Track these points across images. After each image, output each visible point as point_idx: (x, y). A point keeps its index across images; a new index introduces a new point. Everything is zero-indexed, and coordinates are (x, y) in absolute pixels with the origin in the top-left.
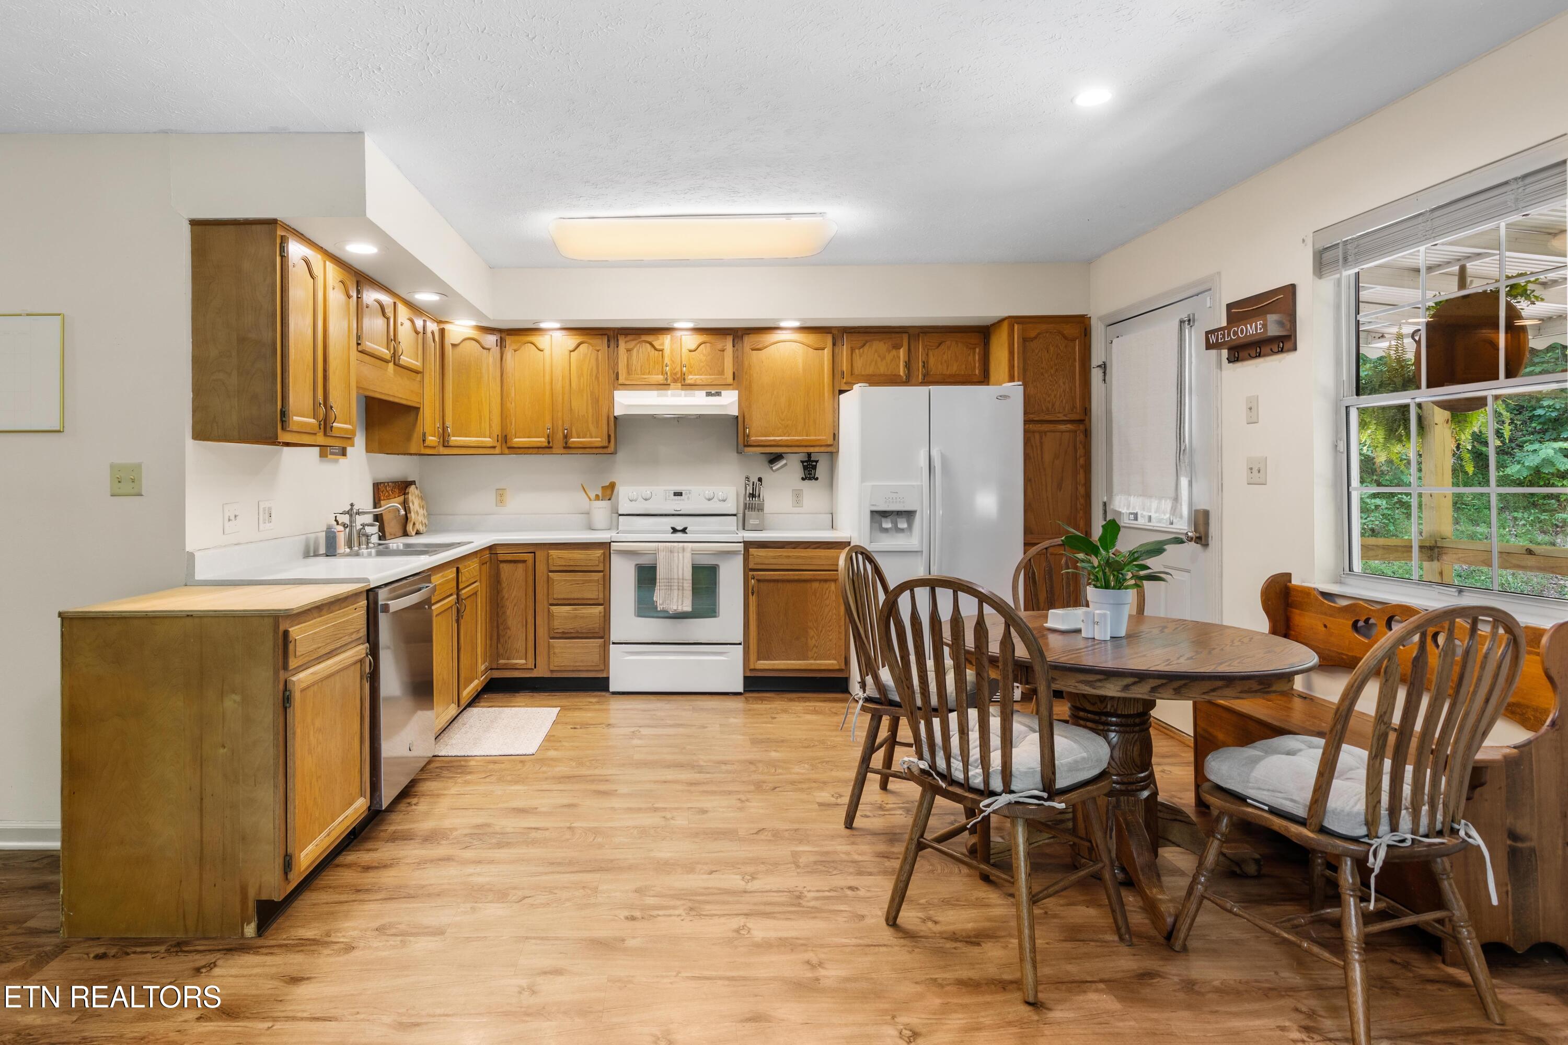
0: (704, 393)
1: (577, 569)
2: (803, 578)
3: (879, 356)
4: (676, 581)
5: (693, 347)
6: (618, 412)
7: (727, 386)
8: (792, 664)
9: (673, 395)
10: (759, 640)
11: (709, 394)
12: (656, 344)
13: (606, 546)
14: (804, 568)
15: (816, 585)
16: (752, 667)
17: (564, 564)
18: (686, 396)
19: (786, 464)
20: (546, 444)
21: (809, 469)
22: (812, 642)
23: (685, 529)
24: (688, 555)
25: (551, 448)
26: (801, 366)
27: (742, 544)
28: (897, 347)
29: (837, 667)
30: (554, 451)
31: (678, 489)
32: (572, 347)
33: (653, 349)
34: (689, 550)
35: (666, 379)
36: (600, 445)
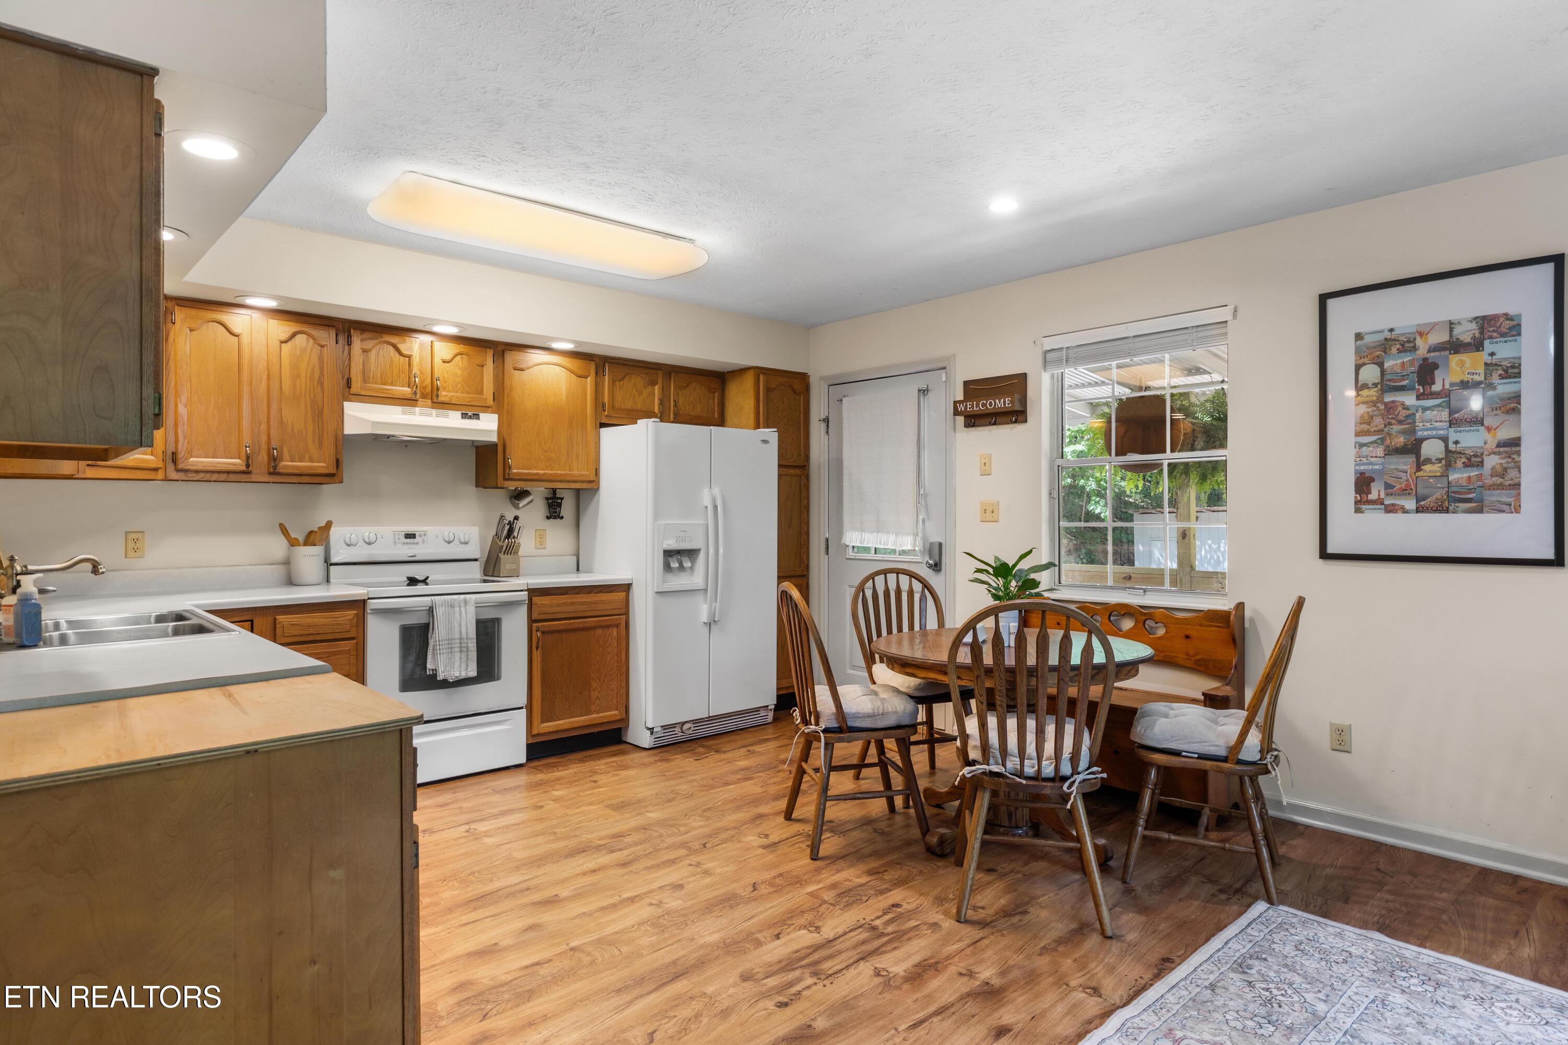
0: (459, 414)
1: (318, 638)
2: (588, 625)
3: (637, 391)
4: (458, 641)
5: (448, 357)
6: (350, 429)
7: (486, 408)
8: (578, 722)
9: (421, 414)
10: (543, 700)
11: (464, 416)
12: (402, 347)
13: (359, 605)
14: (588, 614)
15: (599, 632)
16: (535, 732)
17: (301, 632)
18: (437, 416)
19: (532, 501)
20: (243, 468)
21: (554, 507)
22: (595, 694)
23: (427, 578)
24: (471, 609)
25: (249, 473)
26: (564, 393)
27: (526, 593)
28: (653, 383)
29: (619, 718)
30: (254, 478)
31: (410, 529)
32: (284, 336)
33: (397, 355)
34: (473, 602)
35: (415, 393)
36: (327, 472)
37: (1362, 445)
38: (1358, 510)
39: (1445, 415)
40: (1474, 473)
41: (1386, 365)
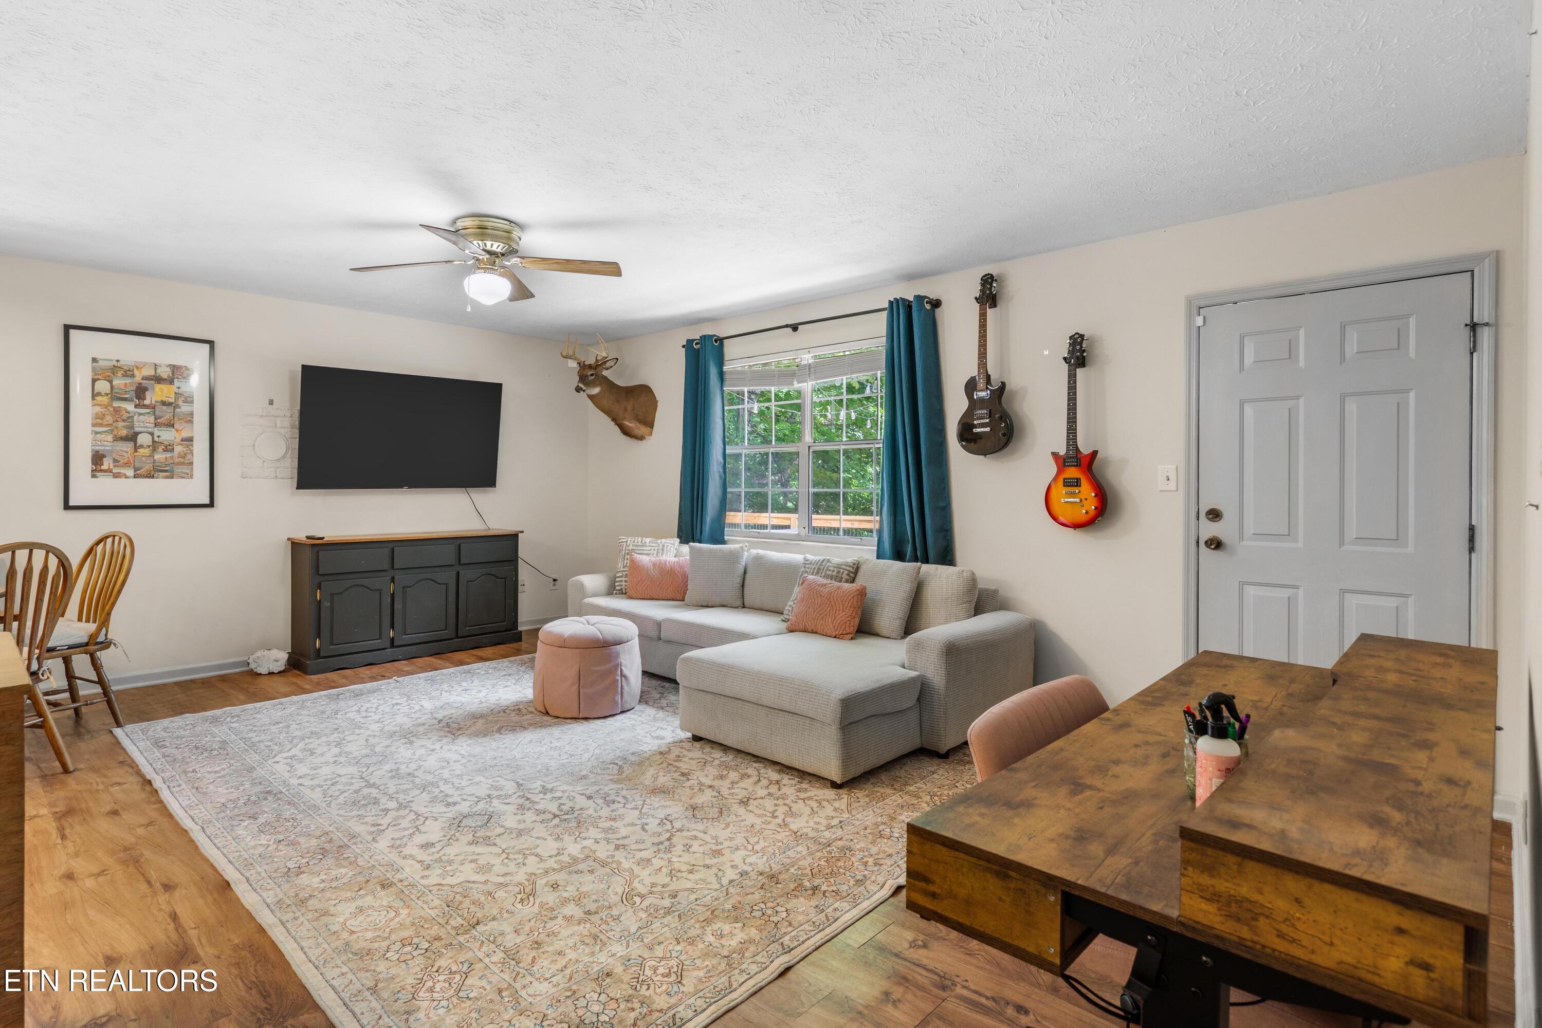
37: (97, 433)
38: (93, 476)
39: (152, 419)
40: (168, 455)
41: (114, 383)
